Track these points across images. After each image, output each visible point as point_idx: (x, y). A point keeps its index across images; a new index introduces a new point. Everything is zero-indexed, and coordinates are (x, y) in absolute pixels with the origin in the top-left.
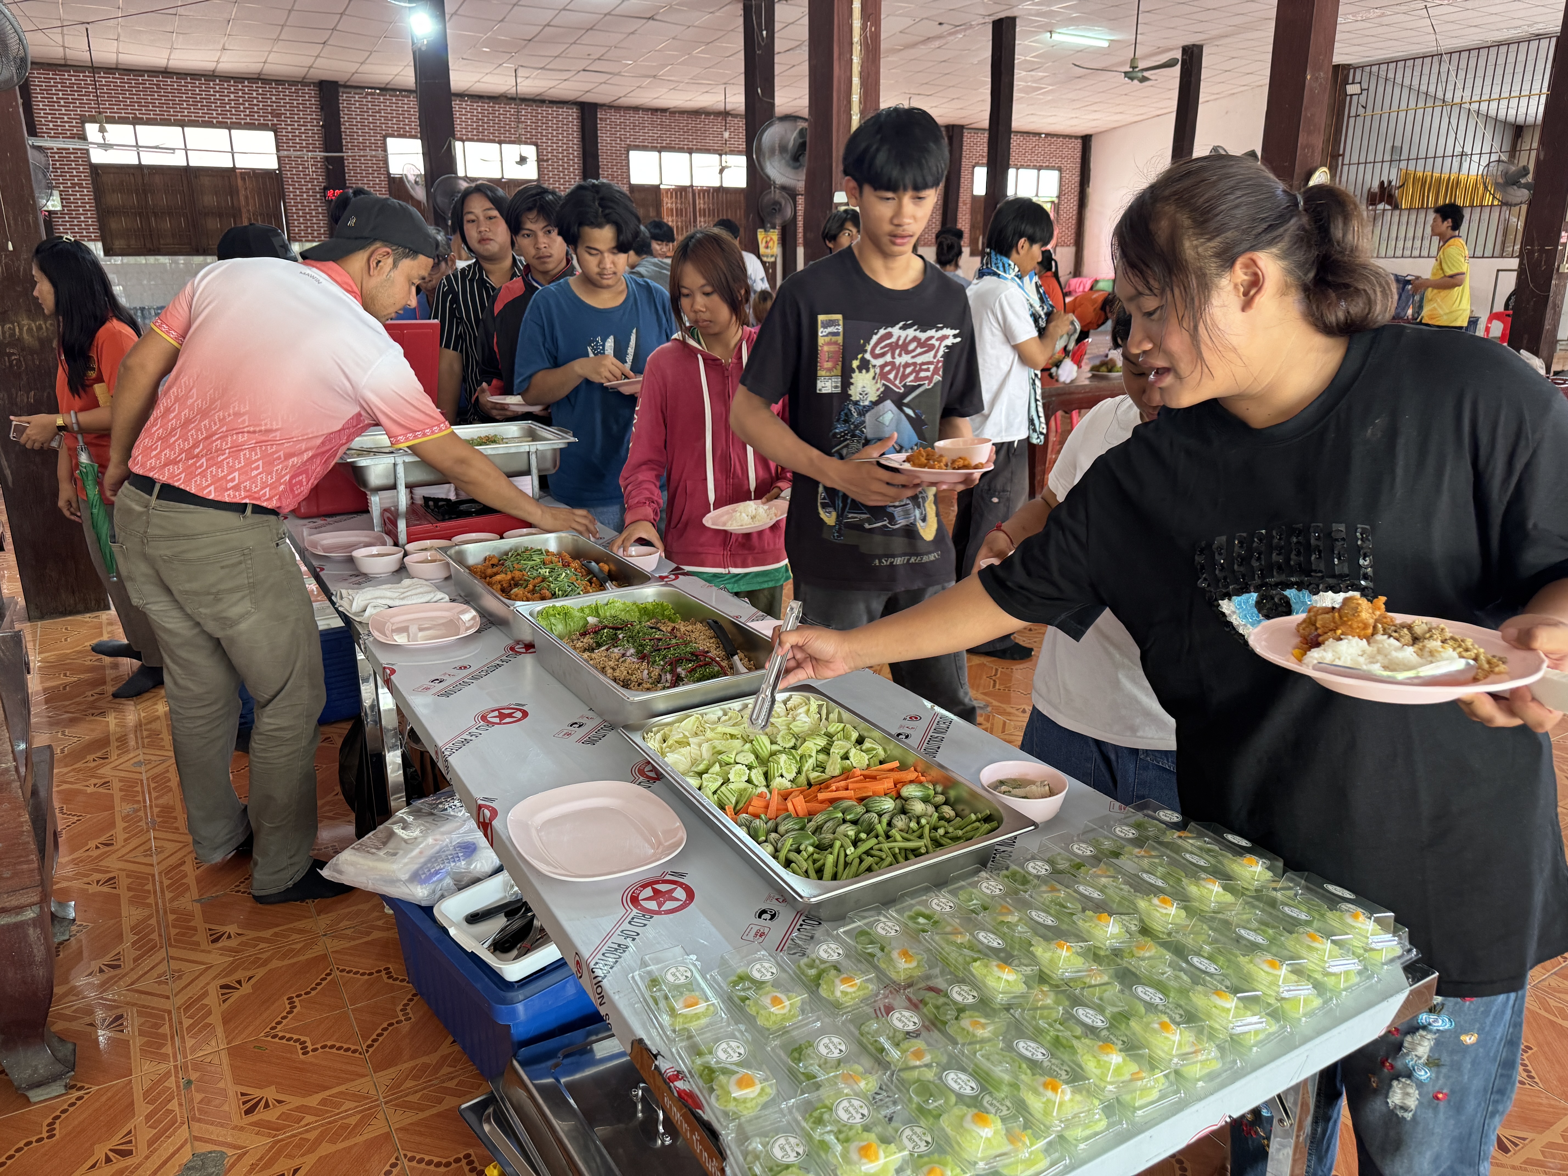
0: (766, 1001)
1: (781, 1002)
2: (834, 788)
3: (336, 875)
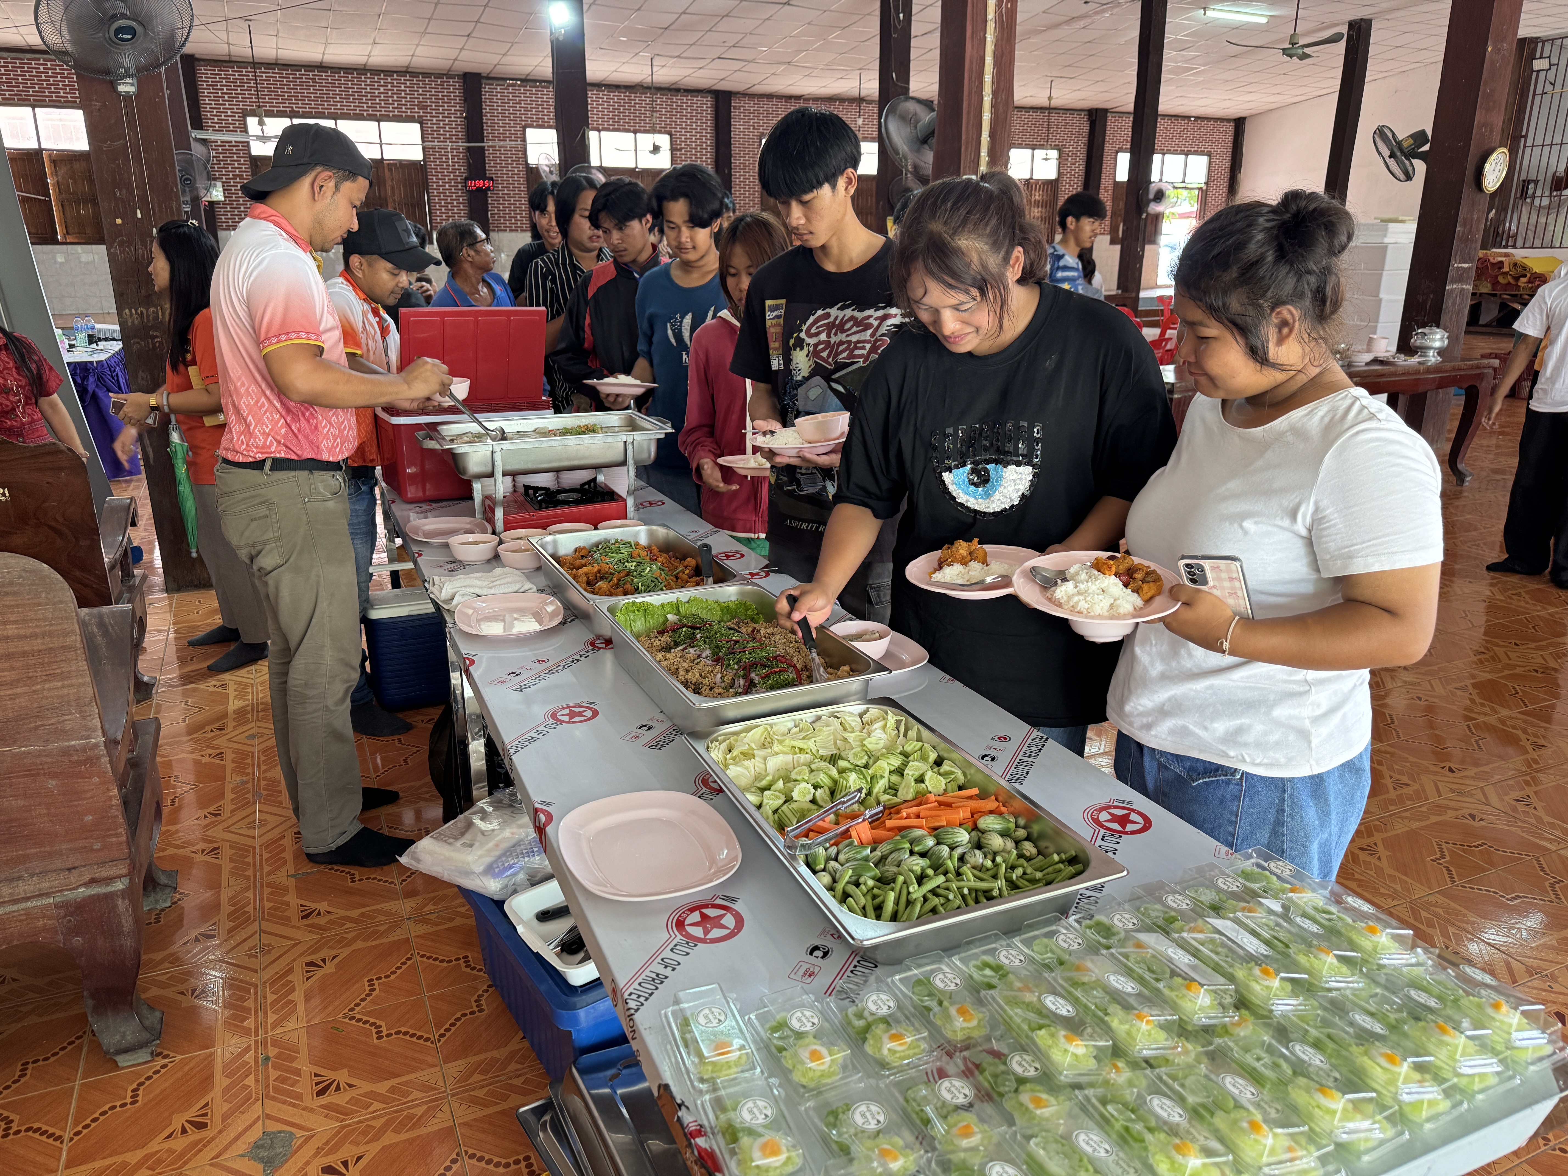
0: (804, 1054)
1: (820, 1057)
2: (904, 814)
3: (414, 863)
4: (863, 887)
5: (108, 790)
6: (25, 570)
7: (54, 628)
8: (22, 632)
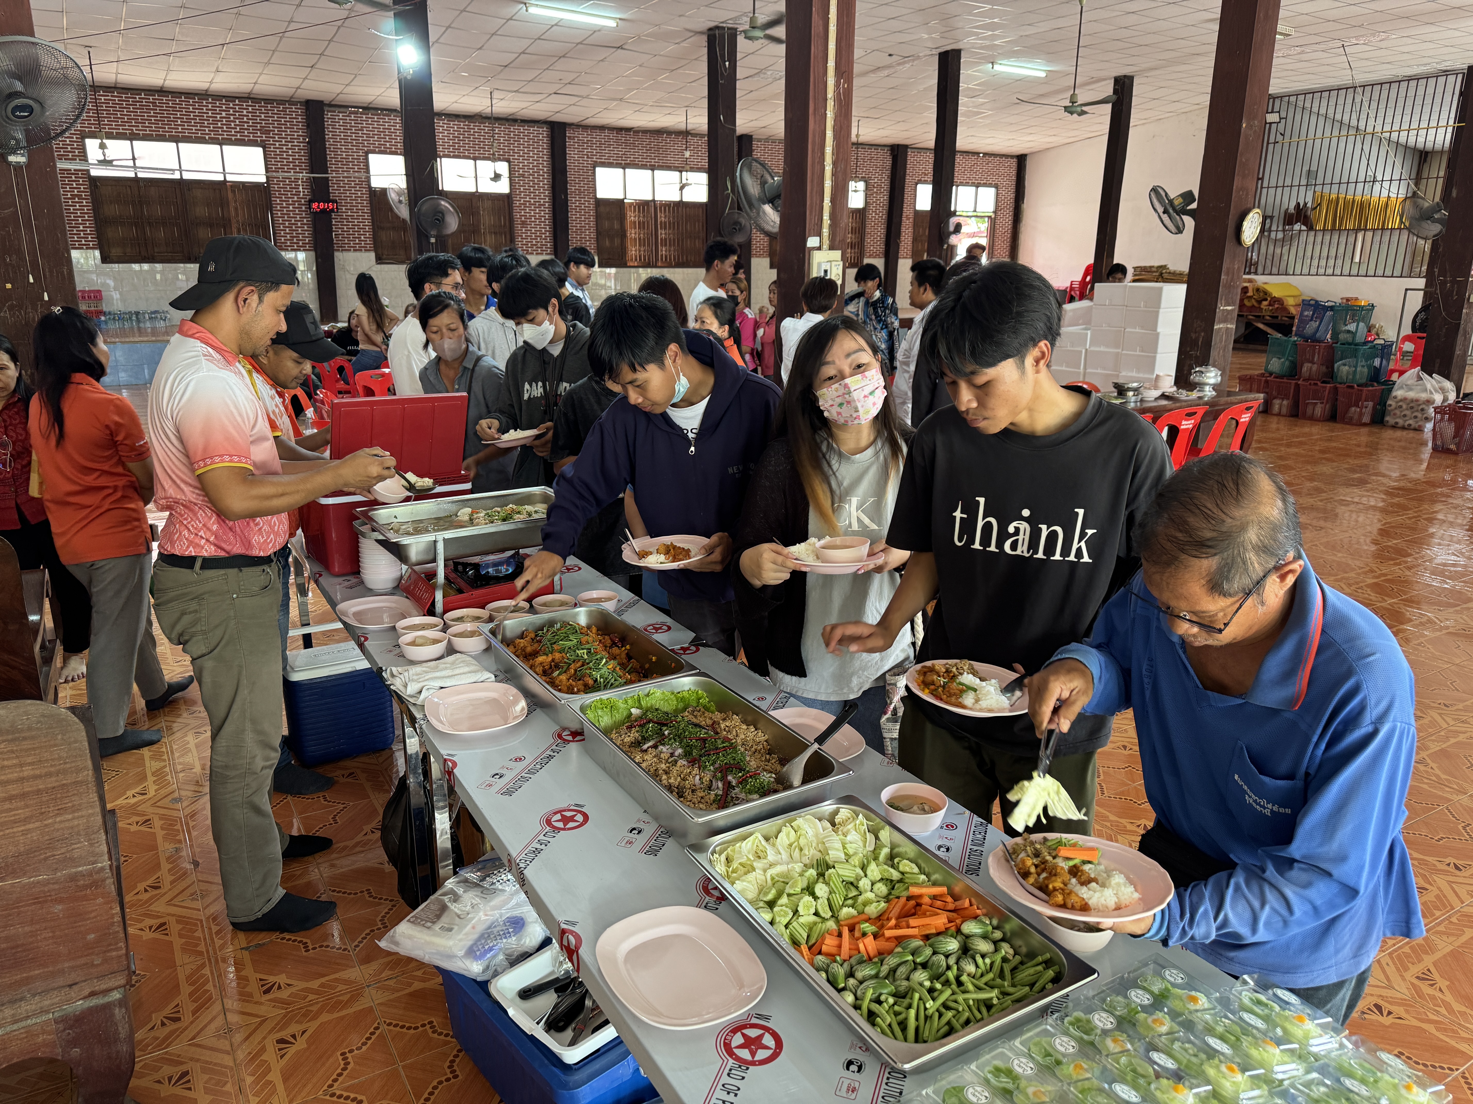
3: (393, 947)
4: (885, 1004)
5: (111, 908)
6: (43, 716)
7: (68, 766)
8: (38, 772)
